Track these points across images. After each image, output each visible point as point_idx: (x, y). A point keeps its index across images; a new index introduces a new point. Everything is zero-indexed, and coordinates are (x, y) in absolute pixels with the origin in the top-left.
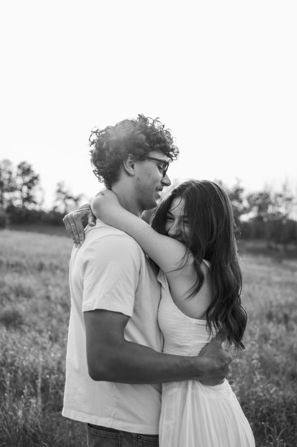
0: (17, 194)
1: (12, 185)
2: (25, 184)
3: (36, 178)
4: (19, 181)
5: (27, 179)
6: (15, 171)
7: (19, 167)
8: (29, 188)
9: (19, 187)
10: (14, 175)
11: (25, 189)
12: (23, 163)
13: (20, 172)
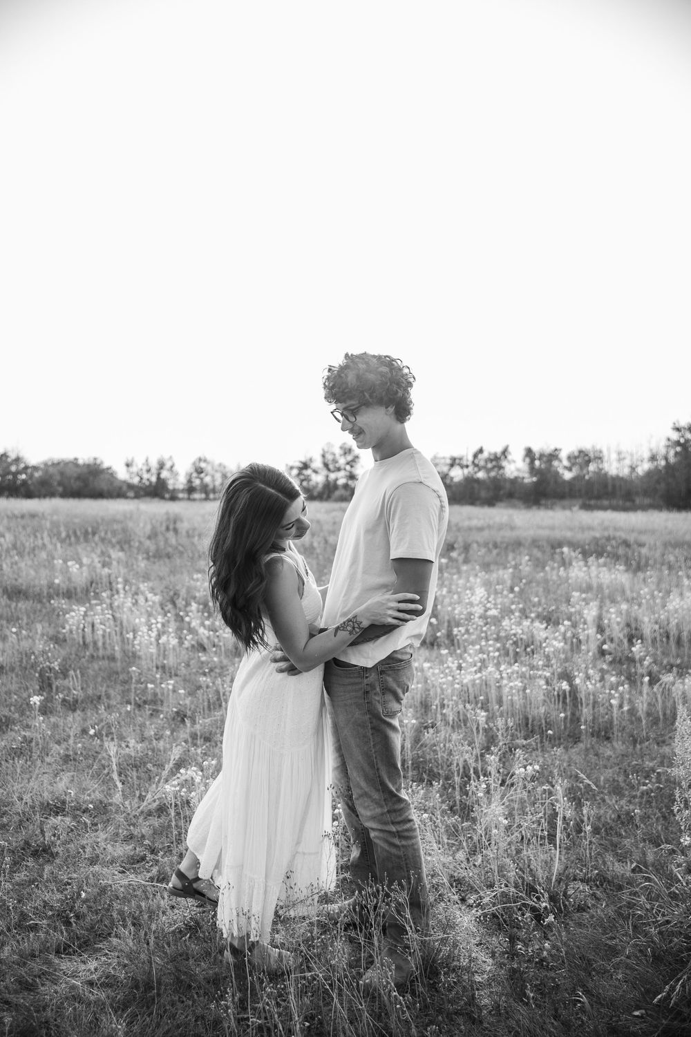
0: (342, 473)
1: (337, 465)
2: (348, 463)
3: (357, 457)
4: (342, 461)
5: (349, 458)
6: (338, 451)
7: (341, 448)
8: (352, 467)
9: (342, 467)
10: (337, 456)
11: (348, 467)
12: (345, 444)
13: (342, 452)
